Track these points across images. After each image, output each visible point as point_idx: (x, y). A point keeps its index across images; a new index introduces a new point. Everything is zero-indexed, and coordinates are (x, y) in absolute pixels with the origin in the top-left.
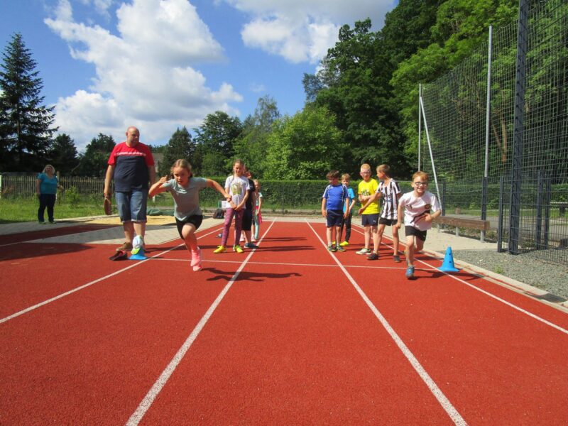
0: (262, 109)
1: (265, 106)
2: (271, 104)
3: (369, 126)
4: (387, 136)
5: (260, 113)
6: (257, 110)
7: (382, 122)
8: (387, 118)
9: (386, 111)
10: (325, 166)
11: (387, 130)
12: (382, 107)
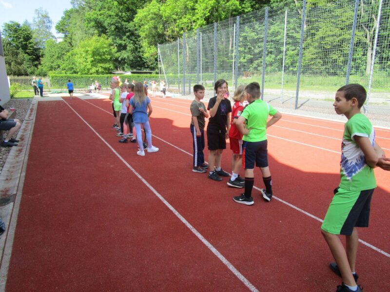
0: (39, 17)
1: (40, 16)
2: (45, 14)
3: (121, 38)
4: (132, 45)
5: (37, 20)
6: (34, 18)
7: (128, 37)
8: (130, 34)
9: (129, 31)
10: (110, 66)
11: (132, 42)
12: (127, 28)
